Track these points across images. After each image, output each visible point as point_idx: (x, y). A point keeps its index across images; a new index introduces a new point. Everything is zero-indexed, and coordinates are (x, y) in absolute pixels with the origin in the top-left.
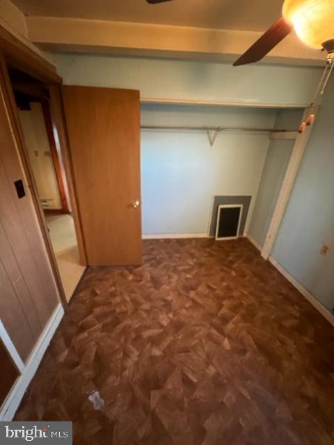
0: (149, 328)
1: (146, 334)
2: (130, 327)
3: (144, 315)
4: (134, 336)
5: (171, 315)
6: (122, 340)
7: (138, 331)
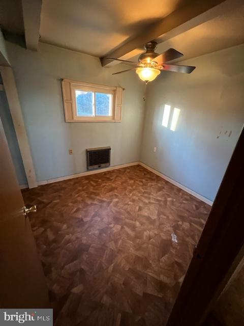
0: (128, 235)
1: (132, 233)
2: (135, 246)
3: (120, 242)
4: (138, 240)
5: (112, 226)
6: (145, 246)
7: (134, 239)
